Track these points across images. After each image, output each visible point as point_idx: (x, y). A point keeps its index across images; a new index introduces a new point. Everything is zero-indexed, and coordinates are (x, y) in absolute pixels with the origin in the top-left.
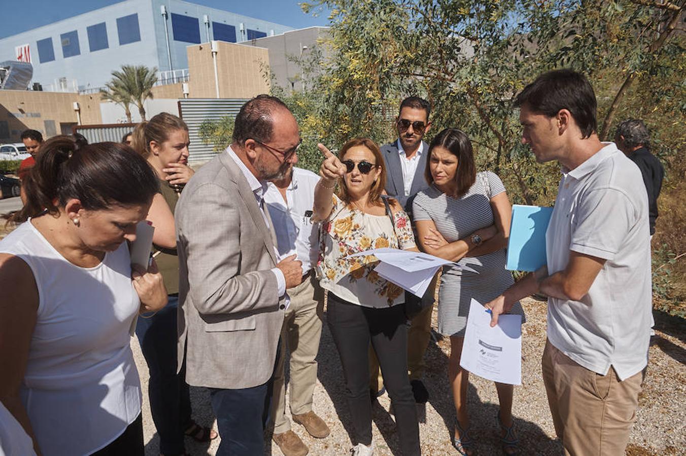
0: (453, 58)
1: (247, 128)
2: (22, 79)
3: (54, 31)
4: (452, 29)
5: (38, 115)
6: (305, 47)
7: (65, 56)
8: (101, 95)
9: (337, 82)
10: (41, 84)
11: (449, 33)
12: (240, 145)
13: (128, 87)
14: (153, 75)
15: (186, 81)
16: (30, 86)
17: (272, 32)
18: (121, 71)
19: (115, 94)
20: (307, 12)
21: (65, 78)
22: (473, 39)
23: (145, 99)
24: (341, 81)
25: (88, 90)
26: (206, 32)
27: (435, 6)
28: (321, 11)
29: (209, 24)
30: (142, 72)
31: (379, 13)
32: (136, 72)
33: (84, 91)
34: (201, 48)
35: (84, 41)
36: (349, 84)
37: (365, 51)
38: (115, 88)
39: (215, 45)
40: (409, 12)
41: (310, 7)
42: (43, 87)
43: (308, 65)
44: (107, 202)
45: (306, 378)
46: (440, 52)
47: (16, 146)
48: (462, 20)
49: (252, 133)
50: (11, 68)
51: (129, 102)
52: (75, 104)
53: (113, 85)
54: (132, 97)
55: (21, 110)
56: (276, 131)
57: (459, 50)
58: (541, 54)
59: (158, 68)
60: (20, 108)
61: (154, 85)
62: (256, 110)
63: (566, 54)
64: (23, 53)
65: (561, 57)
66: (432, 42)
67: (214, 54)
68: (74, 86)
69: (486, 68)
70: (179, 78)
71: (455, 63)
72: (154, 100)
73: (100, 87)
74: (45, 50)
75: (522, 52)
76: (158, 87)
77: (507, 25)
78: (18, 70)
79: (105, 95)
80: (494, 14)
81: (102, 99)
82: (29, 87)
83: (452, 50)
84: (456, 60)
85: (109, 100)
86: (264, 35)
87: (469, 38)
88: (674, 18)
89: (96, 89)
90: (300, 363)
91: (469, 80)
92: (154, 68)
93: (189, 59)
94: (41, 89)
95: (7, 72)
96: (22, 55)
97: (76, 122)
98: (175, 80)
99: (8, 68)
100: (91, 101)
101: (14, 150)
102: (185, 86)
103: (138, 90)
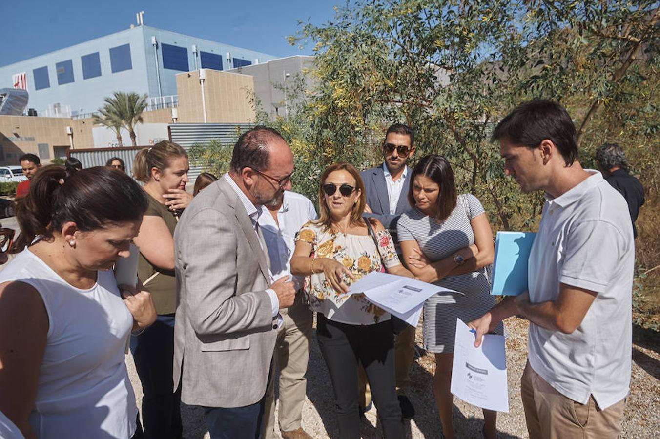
0: (430, 86)
1: (245, 157)
2: (18, 105)
3: (50, 61)
4: (428, 58)
5: (32, 139)
6: (288, 74)
7: (60, 84)
8: (93, 120)
9: (322, 108)
10: (36, 110)
11: (426, 62)
12: (237, 173)
13: (119, 112)
14: (144, 101)
15: (175, 106)
16: (26, 111)
17: (257, 60)
18: (113, 98)
19: (107, 119)
20: (293, 44)
21: (59, 104)
22: (448, 68)
23: (135, 123)
24: (325, 108)
25: (81, 115)
26: (194, 61)
27: (412, 38)
28: (306, 44)
29: (197, 53)
30: (133, 99)
31: (361, 46)
32: (127, 98)
33: (77, 116)
34: (189, 76)
35: (78, 69)
36: (333, 110)
37: (349, 80)
38: (107, 113)
39: (203, 73)
40: (389, 44)
41: (296, 39)
42: (38, 113)
43: (292, 92)
44: (102, 222)
45: (295, 395)
46: (418, 81)
47: (11, 168)
48: (438, 51)
49: (249, 162)
50: (8, 95)
51: (120, 126)
52: (68, 129)
53: (105, 110)
54: (123, 122)
55: (16, 135)
56: (272, 160)
57: (435, 78)
58: (512, 82)
59: (148, 94)
60: (15, 132)
61: (145, 110)
62: (254, 140)
63: (536, 82)
64: (20, 81)
65: (531, 84)
66: (410, 71)
67: (202, 81)
68: (67, 111)
69: (462, 96)
70: (168, 104)
71: (432, 91)
72: (144, 124)
73: (92, 112)
74: (41, 78)
75: (494, 80)
76: (148, 112)
77: (479, 55)
78: (15, 97)
79: (97, 120)
80: (468, 45)
81: (95, 123)
82: (24, 112)
83: (428, 78)
84: (433, 88)
85: (101, 124)
86: (249, 63)
87: (444, 68)
88: (635, 49)
89: (89, 114)
90: (289, 380)
91: (446, 106)
92: (145, 95)
93: (178, 86)
94: (36, 115)
95: (4, 98)
96: (18, 83)
97: (68, 145)
98: (164, 105)
99: (5, 95)
100: (83, 125)
101: (8, 173)
102: (174, 111)
103: (129, 115)
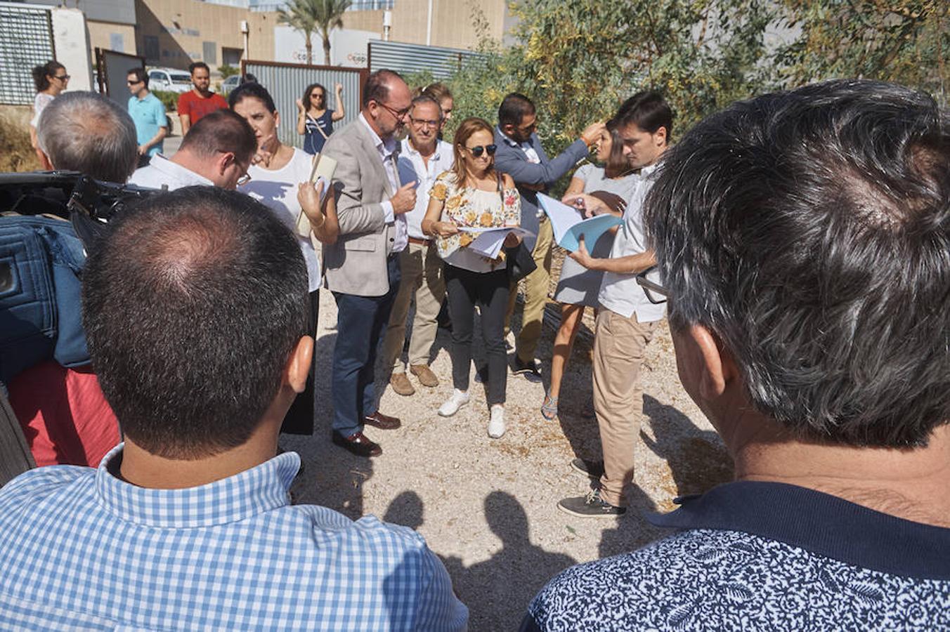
1: (370, 91)
5: (196, 34)
8: (277, 16)
19: (295, 17)
23: (332, 28)
25: (262, 6)
38: (295, 8)
45: (424, 335)
47: (168, 72)
49: (374, 95)
51: (311, 29)
52: (244, 24)
54: (316, 24)
55: (177, 25)
56: (390, 94)
60: (175, 20)
61: (347, 10)
62: (377, 78)
70: (380, 3)
72: (345, 30)
73: (276, 3)
76: (350, 12)
79: (283, 18)
81: (279, 21)
85: (287, 23)
89: (272, 6)
90: (422, 319)
97: (241, 48)
98: (376, 5)
100: (263, 21)
101: (166, 78)
102: (388, 14)
103: (325, 14)
